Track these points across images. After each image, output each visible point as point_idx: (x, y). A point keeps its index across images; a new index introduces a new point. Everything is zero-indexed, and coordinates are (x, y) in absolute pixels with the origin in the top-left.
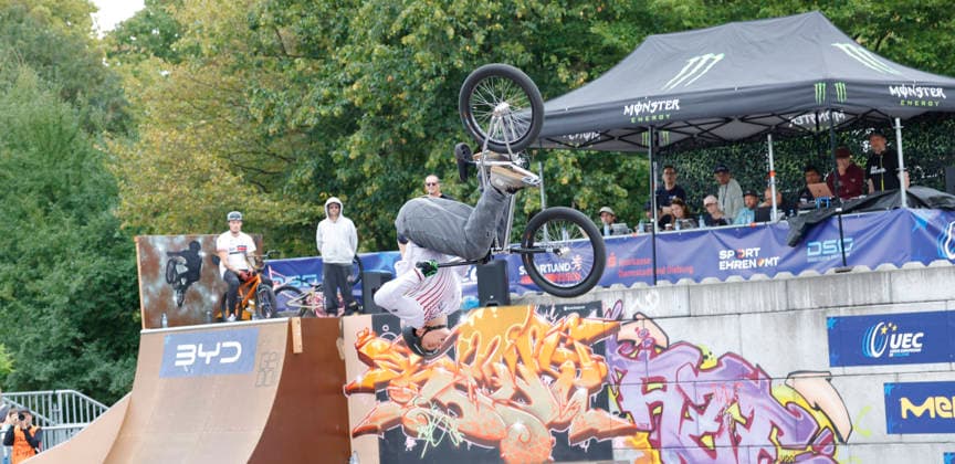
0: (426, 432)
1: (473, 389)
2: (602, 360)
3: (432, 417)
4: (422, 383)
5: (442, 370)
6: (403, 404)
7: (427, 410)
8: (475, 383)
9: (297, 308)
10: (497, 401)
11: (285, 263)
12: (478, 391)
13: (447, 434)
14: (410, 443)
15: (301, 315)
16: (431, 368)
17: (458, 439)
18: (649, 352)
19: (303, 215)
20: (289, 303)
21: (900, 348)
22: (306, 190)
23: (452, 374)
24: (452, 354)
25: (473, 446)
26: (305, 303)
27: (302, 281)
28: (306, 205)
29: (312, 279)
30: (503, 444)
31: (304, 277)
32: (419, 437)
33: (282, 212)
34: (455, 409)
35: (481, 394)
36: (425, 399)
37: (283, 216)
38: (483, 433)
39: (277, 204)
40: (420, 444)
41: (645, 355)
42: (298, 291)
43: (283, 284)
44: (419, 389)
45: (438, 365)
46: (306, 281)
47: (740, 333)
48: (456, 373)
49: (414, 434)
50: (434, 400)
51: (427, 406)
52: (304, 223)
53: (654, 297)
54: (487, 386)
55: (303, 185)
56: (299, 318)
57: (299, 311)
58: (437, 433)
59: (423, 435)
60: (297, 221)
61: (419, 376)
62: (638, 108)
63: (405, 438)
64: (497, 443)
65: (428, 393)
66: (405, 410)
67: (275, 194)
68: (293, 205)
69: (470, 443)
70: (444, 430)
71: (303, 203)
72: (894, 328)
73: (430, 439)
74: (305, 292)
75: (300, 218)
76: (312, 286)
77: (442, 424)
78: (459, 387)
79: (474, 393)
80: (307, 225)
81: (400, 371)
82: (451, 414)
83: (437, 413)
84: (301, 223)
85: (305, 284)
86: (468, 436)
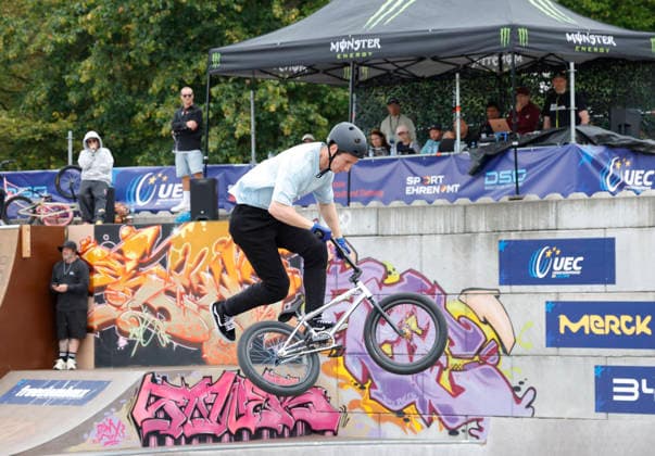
0: (137, 333)
1: (181, 294)
2: (297, 273)
3: (143, 320)
4: (135, 289)
5: (154, 277)
6: (118, 307)
7: (139, 313)
8: (183, 290)
9: (27, 216)
10: (202, 307)
11: (19, 175)
12: (185, 297)
13: (156, 336)
14: (122, 342)
15: (30, 223)
16: (145, 275)
17: (165, 340)
18: (339, 267)
19: (36, 132)
20: (21, 212)
21: (562, 270)
22: (40, 109)
23: (163, 281)
24: (164, 263)
25: (178, 347)
26: (34, 212)
27: (33, 192)
28: (40, 122)
29: (42, 191)
30: (205, 346)
31: (35, 189)
32: (131, 337)
33: (18, 128)
34: (164, 313)
35: (188, 301)
36: (138, 302)
37: (19, 132)
38: (188, 336)
39: (14, 120)
40: (131, 343)
41: (336, 269)
42: (30, 202)
43: (16, 194)
44: (133, 294)
45: (151, 272)
46: (37, 192)
47: (421, 252)
48: (167, 280)
49: (126, 334)
50: (145, 304)
51: (139, 309)
52: (37, 139)
53: (347, 217)
54: (193, 293)
55: (37, 105)
56: (29, 226)
57: (29, 219)
58: (147, 334)
59: (134, 336)
60: (31, 137)
61: (135, 282)
62: (343, 45)
63: (118, 337)
64: (199, 345)
65: (141, 297)
66: (120, 312)
67: (13, 111)
68: (28, 122)
69: (175, 344)
70: (153, 332)
71: (37, 120)
72: (558, 252)
73: (140, 339)
74: (36, 201)
75: (33, 134)
76: (41, 197)
77: (151, 326)
78: (169, 293)
79: (182, 299)
80: (40, 141)
81: (116, 277)
82: (160, 318)
83: (147, 315)
84: (34, 139)
85: (36, 195)
86: (174, 337)
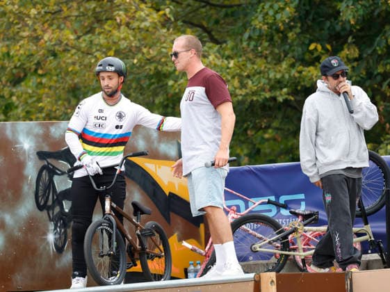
9: (271, 255)
11: (250, 172)
15: (277, 269)
19: (278, 84)
20: (257, 246)
22: (285, 38)
26: (286, 246)
27: (279, 206)
28: (284, 65)
29: (298, 202)
31: (282, 199)
33: (240, 76)
37: (243, 86)
39: (232, 64)
42: (276, 226)
43: (244, 212)
46: (285, 206)
52: (280, 99)
55: (278, 31)
56: (273, 275)
57: (274, 260)
60: (268, 95)
67: (230, 44)
68: (260, 64)
71: (279, 61)
74: (286, 226)
75: (272, 88)
76: (296, 215)
80: (286, 101)
84: (274, 99)
85: (285, 212)
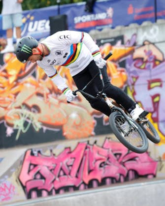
0: (19, 124)
1: (47, 94)
2: (123, 71)
3: (22, 114)
4: (16, 94)
5: (28, 85)
6: (6, 108)
7: (18, 110)
8: (48, 91)
10: (61, 101)
12: (50, 96)
13: (31, 124)
14: (10, 131)
16: (22, 84)
17: (38, 126)
18: (152, 64)
23: (34, 87)
24: (34, 75)
25: (47, 131)
30: (65, 128)
32: (15, 127)
34: (36, 108)
35: (52, 98)
36: (19, 103)
38: (53, 122)
40: (16, 131)
41: (149, 66)
44: (15, 98)
45: (26, 82)
48: (37, 86)
49: (11, 125)
50: (24, 104)
51: (20, 107)
53: (155, 31)
54: (55, 93)
58: (26, 124)
59: (17, 126)
61: (15, 90)
63: (7, 128)
64: (61, 127)
65: (20, 99)
66: (7, 111)
69: (45, 128)
70: (30, 122)
73: (21, 128)
77: (28, 118)
78: (39, 94)
79: (47, 97)
81: (3, 88)
82: (34, 112)
83: (25, 111)
86: (44, 124)
